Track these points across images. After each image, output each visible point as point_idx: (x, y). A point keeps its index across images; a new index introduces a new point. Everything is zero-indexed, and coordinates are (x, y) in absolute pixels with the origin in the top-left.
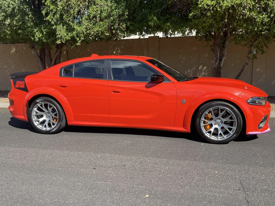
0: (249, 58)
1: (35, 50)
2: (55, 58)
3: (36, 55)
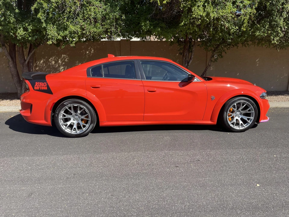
1: (5, 49)
2: (29, 57)
3: (7, 53)
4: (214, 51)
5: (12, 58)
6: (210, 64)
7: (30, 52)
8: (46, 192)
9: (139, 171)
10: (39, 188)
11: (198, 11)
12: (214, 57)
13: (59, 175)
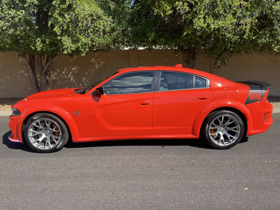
0: (215, 68)
1: (26, 59)
2: (47, 66)
3: (26, 63)
4: (217, 58)
5: (31, 67)
6: (213, 71)
7: (47, 62)
8: (57, 189)
9: (138, 173)
10: (51, 185)
11: (199, 23)
12: (217, 65)
13: (68, 174)
